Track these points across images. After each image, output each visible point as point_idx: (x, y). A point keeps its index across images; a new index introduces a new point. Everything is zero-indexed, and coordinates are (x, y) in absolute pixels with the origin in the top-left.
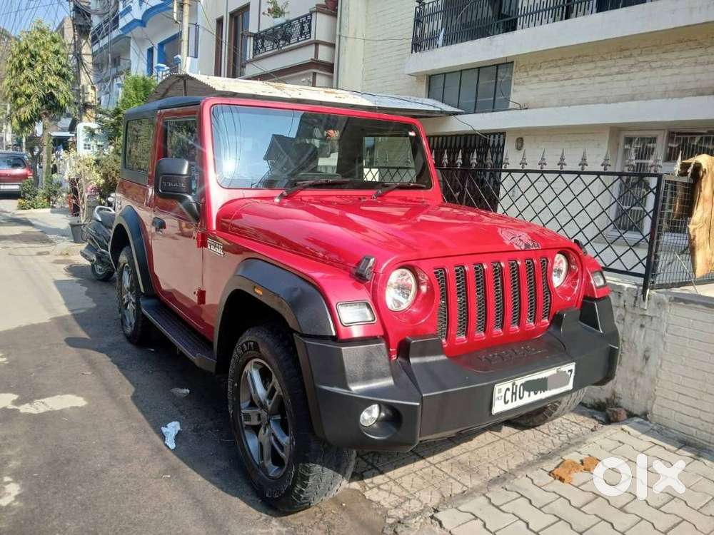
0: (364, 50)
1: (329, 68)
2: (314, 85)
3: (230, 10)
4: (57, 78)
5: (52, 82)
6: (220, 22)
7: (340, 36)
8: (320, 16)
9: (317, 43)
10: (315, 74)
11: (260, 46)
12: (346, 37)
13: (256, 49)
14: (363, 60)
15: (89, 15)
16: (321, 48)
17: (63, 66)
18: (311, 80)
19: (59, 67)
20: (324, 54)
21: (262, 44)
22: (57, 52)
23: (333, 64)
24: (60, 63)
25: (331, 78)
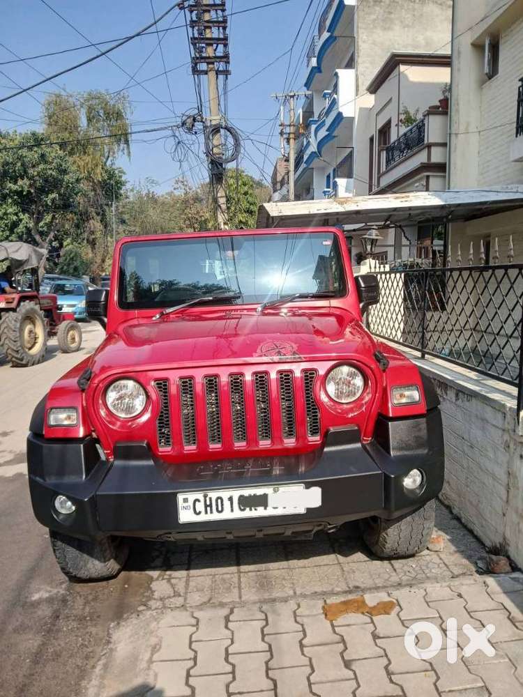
0: (479, 143)
1: (442, 168)
2: (427, 190)
3: (378, 128)
4: (245, 215)
5: (242, 219)
6: (372, 140)
7: (450, 134)
8: (432, 118)
9: (429, 146)
10: (428, 177)
11: (391, 158)
12: (456, 134)
13: (388, 162)
14: (479, 153)
15: (221, 165)
16: (433, 149)
17: (251, 204)
18: (425, 184)
19: (248, 205)
20: (437, 156)
21: (393, 155)
22: (246, 193)
23: (445, 164)
24: (248, 202)
25: (445, 177)
